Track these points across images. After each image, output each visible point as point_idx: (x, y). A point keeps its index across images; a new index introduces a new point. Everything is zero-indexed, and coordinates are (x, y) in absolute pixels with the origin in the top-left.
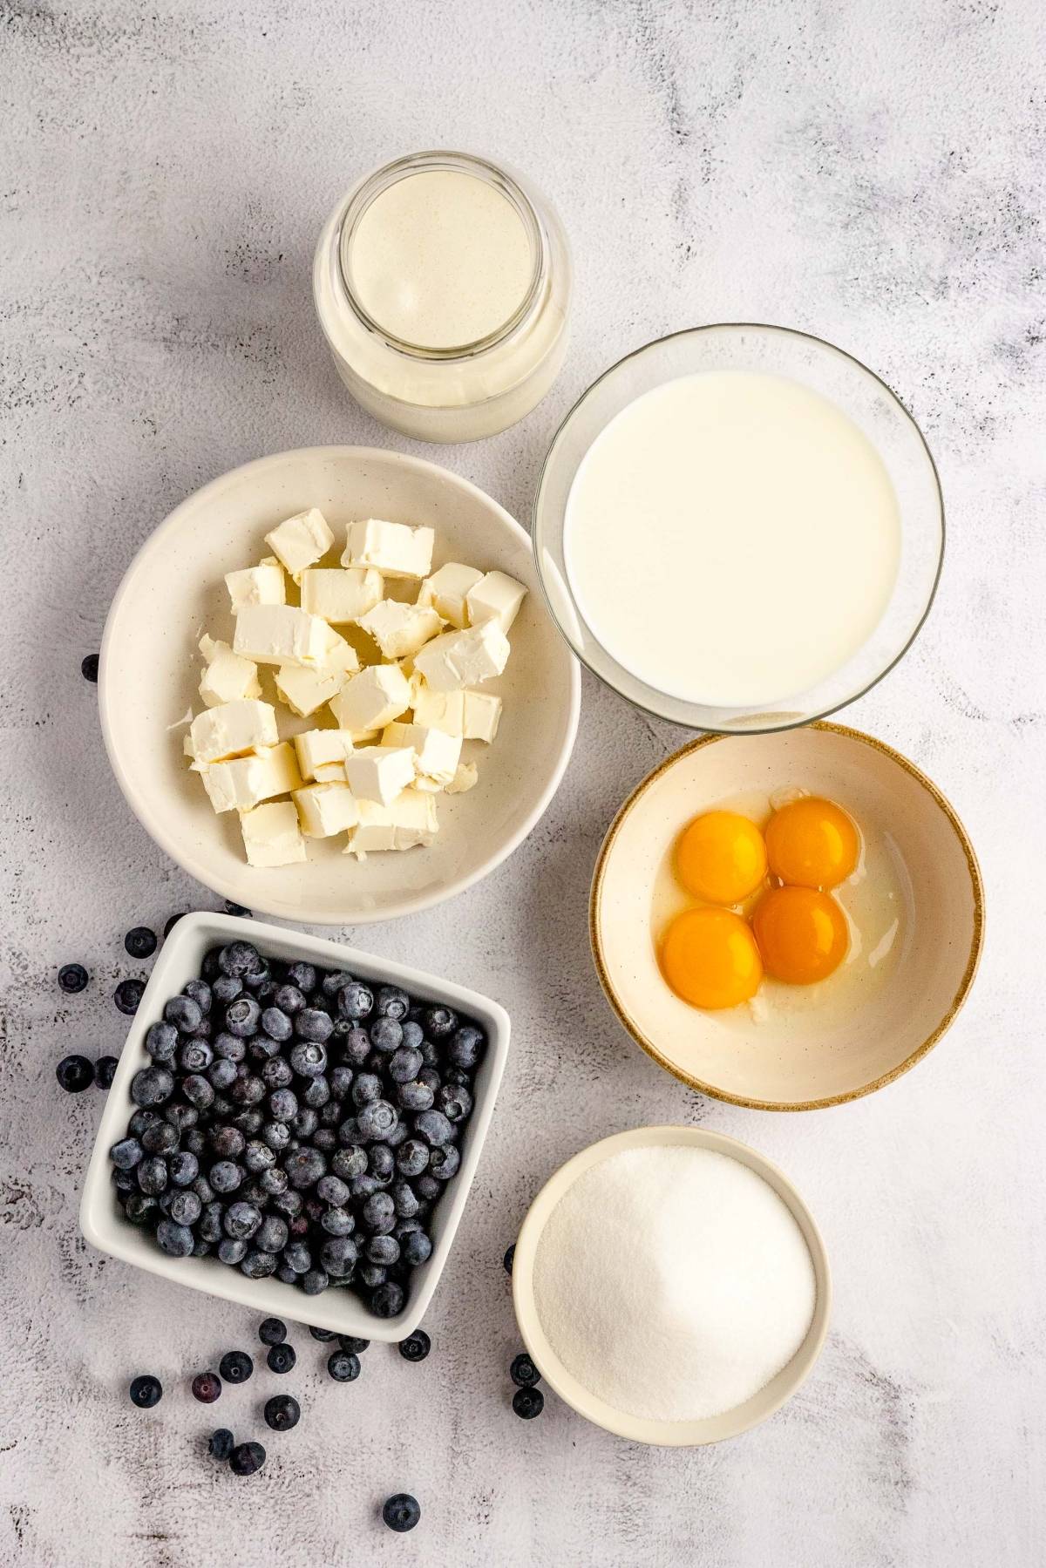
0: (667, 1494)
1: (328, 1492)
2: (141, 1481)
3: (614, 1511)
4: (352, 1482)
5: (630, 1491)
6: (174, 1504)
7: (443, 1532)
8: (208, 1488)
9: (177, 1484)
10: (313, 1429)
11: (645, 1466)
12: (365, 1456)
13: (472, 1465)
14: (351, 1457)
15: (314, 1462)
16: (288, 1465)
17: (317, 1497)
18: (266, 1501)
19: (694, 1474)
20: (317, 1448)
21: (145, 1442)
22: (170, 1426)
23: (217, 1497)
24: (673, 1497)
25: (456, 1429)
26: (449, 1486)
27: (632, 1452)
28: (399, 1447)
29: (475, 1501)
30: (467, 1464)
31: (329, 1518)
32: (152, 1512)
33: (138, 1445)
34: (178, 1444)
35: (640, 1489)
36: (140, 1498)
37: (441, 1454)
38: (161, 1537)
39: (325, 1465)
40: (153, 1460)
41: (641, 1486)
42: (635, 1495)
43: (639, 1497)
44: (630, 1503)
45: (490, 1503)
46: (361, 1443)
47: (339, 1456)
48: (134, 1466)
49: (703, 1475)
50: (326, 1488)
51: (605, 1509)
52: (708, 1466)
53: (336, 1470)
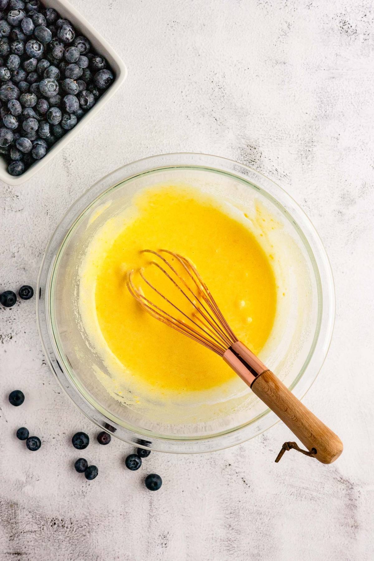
0: (248, 533)
1: (93, 534)
2: (9, 530)
3: (224, 541)
5: (231, 532)
6: (24, 540)
7: (146, 551)
8: (39, 532)
9: (25, 531)
10: (86, 506)
11: (238, 521)
12: (110, 518)
13: (158, 521)
14: (104, 518)
15: (87, 521)
16: (75, 522)
17: (88, 537)
18: (65, 538)
19: (260, 524)
20: (88, 515)
21: (10, 512)
22: (21, 505)
23: (43, 536)
24: (250, 535)
25: (151, 505)
26: (148, 531)
27: (231, 514)
28: (125, 514)
29: (160, 537)
30: (156, 521)
31: (94, 546)
32: (15, 543)
33: (7, 513)
34: (25, 513)
36: (9, 537)
37: (144, 516)
38: (18, 554)
39: (92, 522)
40: (14, 520)
41: (236, 530)
42: (233, 534)
43: (235, 535)
44: (231, 537)
45: (167, 538)
46: (108, 512)
47: (98, 518)
48: (6, 523)
49: (264, 524)
50: (92, 532)
51: (219, 540)
52: (266, 520)
53: (97, 524)
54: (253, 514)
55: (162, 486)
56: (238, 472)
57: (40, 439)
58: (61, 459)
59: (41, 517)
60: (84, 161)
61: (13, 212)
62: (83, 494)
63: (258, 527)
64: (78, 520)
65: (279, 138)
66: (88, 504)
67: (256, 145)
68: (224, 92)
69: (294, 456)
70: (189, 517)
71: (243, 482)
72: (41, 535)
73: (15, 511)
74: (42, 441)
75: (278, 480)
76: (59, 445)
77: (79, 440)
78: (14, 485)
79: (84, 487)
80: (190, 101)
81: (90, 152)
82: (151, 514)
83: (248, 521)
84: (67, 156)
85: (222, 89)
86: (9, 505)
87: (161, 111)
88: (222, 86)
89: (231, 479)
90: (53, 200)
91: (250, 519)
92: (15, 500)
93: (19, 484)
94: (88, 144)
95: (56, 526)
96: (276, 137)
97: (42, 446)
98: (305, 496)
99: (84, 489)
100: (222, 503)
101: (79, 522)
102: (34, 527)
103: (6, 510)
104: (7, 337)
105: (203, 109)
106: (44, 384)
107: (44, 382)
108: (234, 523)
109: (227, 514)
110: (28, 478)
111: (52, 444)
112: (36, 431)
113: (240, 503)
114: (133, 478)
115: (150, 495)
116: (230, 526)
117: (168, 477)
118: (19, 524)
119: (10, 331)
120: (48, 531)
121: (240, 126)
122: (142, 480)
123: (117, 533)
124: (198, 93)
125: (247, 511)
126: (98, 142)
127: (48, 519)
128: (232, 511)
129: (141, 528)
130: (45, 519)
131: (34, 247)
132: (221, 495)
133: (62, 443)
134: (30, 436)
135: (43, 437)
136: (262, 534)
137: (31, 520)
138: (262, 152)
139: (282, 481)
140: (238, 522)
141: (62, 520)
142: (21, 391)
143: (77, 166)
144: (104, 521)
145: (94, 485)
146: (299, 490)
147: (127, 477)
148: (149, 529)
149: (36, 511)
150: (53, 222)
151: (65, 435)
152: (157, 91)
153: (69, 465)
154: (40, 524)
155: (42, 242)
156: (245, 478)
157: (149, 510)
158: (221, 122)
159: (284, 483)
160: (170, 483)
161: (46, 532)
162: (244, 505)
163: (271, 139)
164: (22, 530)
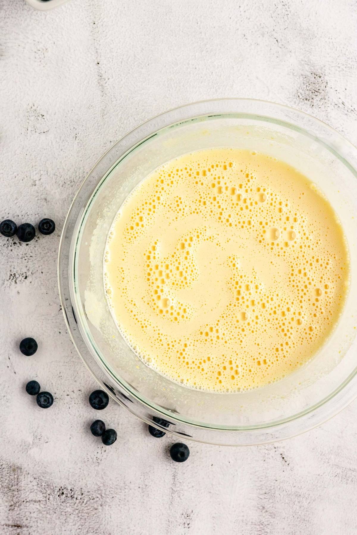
0: (283, 517)
1: (106, 508)
2: (9, 498)
4: (119, 503)
5: (264, 515)
6: (26, 510)
7: (166, 531)
8: (44, 503)
9: (28, 500)
10: (100, 475)
11: (272, 502)
12: (126, 490)
14: (120, 491)
15: (99, 492)
16: (86, 493)
17: (100, 510)
18: (74, 511)
19: (298, 508)
20: (102, 485)
21: (12, 477)
22: (26, 470)
23: (49, 508)
24: (286, 519)
25: (174, 479)
26: (170, 508)
27: (266, 495)
28: (144, 487)
29: (183, 516)
30: (179, 497)
31: (106, 522)
32: (15, 513)
33: (8, 479)
34: (29, 480)
35: (269, 514)
36: (8, 507)
37: (166, 491)
38: (18, 526)
39: (105, 494)
40: (16, 487)
41: (270, 513)
42: (267, 517)
43: (268, 518)
44: (264, 521)
45: (191, 518)
46: (124, 484)
47: (113, 490)
48: (6, 489)
49: (302, 508)
50: (105, 506)
51: (250, 523)
52: (306, 504)
53: (111, 497)
54: (290, 496)
55: (189, 458)
56: (276, 447)
57: (53, 395)
58: (75, 419)
59: (47, 485)
60: (122, 80)
61: (37, 134)
62: (97, 461)
63: (295, 510)
64: (89, 490)
65: (349, 67)
66: (102, 473)
67: (321, 73)
68: (288, 9)
69: (342, 433)
70: (218, 494)
71: (282, 459)
72: (46, 506)
73: (18, 476)
74: (54, 398)
75: (322, 459)
76: (73, 404)
77: (97, 399)
78: (19, 446)
79: (99, 454)
80: (248, 17)
81: (129, 70)
82: (174, 489)
83: (285, 504)
84: (102, 73)
85: (287, 7)
86: (11, 469)
87: (214, 27)
88: (287, 3)
89: (269, 454)
90: (83, 122)
91: (287, 501)
92: (18, 464)
93: (25, 446)
94: (128, 60)
95: (64, 496)
96: (345, 66)
97: (54, 403)
98: (351, 478)
99: (99, 456)
100: (256, 481)
101: (91, 492)
102: (38, 496)
103: (8, 475)
104: (21, 276)
105: (263, 28)
106: (60, 333)
107: (60, 331)
108: (268, 504)
109: (261, 494)
110: (35, 439)
111: (66, 401)
112: (48, 385)
113: (277, 482)
114: (156, 447)
115: (175, 467)
116: (264, 508)
117: (196, 447)
118: (22, 491)
119: (24, 270)
120: (55, 501)
121: (304, 49)
122: (166, 449)
123: (134, 508)
124: (258, 9)
125: (284, 492)
126: (139, 59)
127: (55, 488)
128: (267, 491)
129: (161, 504)
130: (52, 488)
131: (59, 175)
132: (256, 472)
133: (76, 402)
134: (41, 390)
135: (55, 394)
136: (299, 519)
137: (35, 487)
138: (328, 81)
139: (327, 460)
140: (273, 504)
141: (71, 490)
142: (34, 338)
143: (114, 85)
144: (120, 494)
145: (110, 451)
146: (346, 472)
147: (150, 445)
148: (171, 506)
149: (41, 478)
150: (82, 147)
151: (80, 393)
152: (211, 3)
153: (83, 428)
154: (46, 493)
155: (68, 170)
156: (285, 455)
157: (172, 484)
158: (283, 44)
159: (328, 463)
160: (198, 454)
161: (52, 503)
162: (281, 485)
163: (339, 67)
164: (24, 499)
